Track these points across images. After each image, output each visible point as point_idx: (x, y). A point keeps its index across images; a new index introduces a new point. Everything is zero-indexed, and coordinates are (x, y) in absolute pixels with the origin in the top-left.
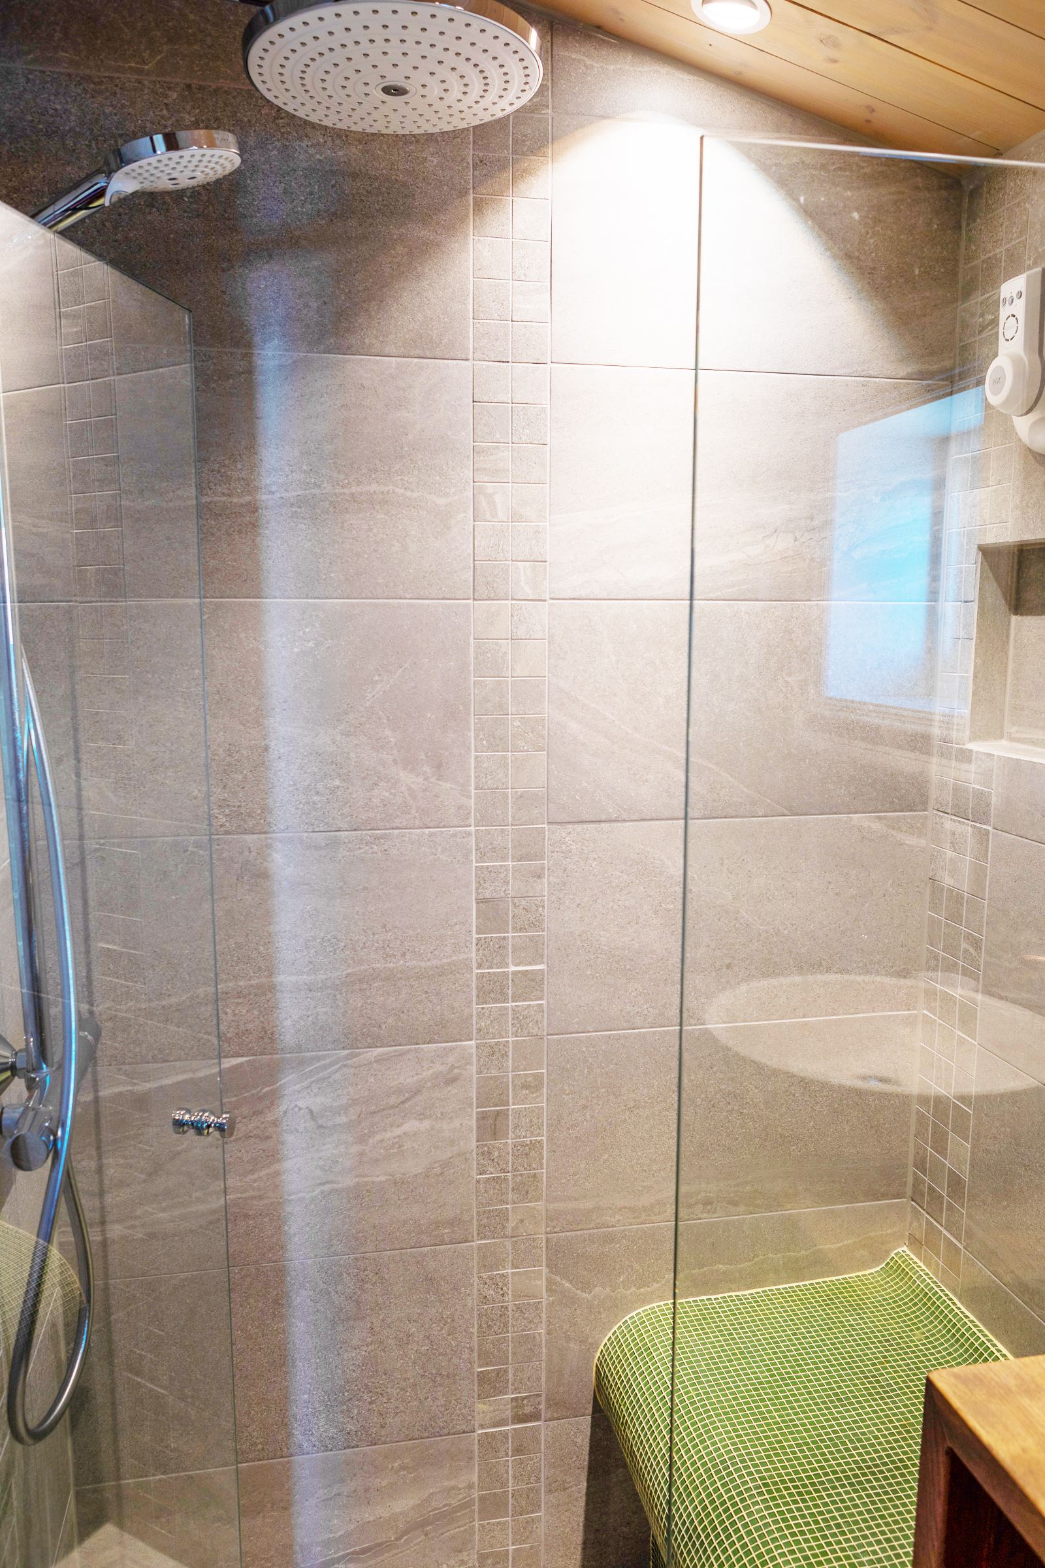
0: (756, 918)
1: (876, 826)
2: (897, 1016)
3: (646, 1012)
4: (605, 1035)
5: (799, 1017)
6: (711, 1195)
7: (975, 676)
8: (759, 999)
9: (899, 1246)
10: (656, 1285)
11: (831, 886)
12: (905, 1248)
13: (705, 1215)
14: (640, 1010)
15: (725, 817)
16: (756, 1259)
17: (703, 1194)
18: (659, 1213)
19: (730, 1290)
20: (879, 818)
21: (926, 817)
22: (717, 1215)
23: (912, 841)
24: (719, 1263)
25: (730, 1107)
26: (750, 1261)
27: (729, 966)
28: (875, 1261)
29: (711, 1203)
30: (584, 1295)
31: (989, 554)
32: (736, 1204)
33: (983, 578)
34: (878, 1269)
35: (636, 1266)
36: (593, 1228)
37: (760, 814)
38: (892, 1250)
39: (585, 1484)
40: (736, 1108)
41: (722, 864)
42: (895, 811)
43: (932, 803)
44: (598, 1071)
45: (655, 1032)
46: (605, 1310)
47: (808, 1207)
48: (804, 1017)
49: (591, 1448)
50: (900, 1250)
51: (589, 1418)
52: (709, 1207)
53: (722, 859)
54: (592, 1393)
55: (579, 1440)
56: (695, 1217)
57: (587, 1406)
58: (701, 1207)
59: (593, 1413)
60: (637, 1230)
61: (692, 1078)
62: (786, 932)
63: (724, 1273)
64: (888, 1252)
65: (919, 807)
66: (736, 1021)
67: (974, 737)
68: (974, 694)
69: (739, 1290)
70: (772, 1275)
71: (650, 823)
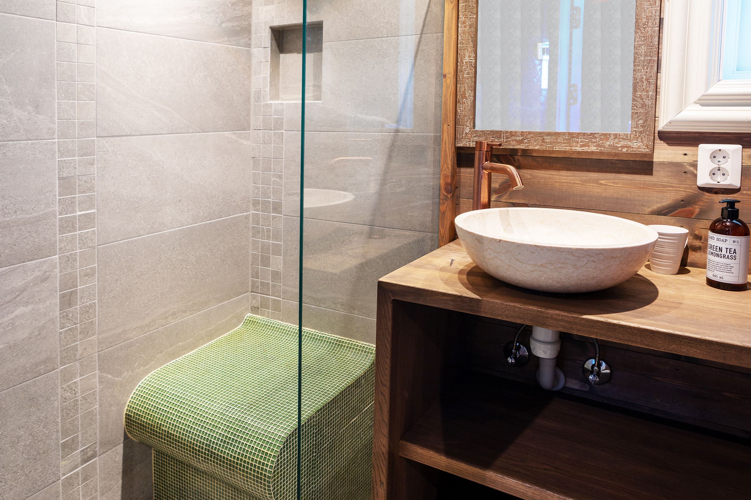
0: (190, 178)
1: (233, 137)
2: (243, 215)
3: (145, 227)
4: (126, 242)
5: (208, 221)
6: (175, 310)
7: (270, 76)
8: (192, 214)
9: (248, 313)
10: (153, 362)
11: (218, 162)
13: (173, 321)
14: (142, 227)
15: (177, 133)
16: (194, 336)
17: (172, 311)
18: (153, 326)
19: (185, 354)
20: (234, 133)
21: (250, 133)
22: (178, 319)
23: (245, 142)
24: (180, 342)
25: (182, 267)
26: (192, 337)
27: (180, 201)
28: (239, 323)
29: (175, 314)
30: (119, 379)
31: (273, 30)
32: (185, 312)
33: (272, 39)
34: (241, 326)
35: (143, 356)
36: (122, 342)
37: (191, 132)
38: (245, 316)
39: (121, 482)
40: (184, 266)
41: (176, 155)
42: (239, 131)
43: (252, 127)
44: (123, 260)
45: (149, 236)
46: (128, 383)
47: (214, 306)
48: (210, 220)
49: (124, 460)
50: (248, 315)
51: (122, 445)
52: (174, 316)
53: (176, 152)
54: (123, 431)
55: (117, 459)
56: (168, 323)
57: (121, 438)
58: (171, 317)
59: (124, 440)
60: (143, 337)
61: (166, 255)
62: (202, 183)
63: (182, 346)
64: (243, 317)
65: (248, 129)
66: (183, 226)
67: (271, 99)
68: (270, 82)
69: (188, 353)
70: (201, 341)
71: (145, 136)
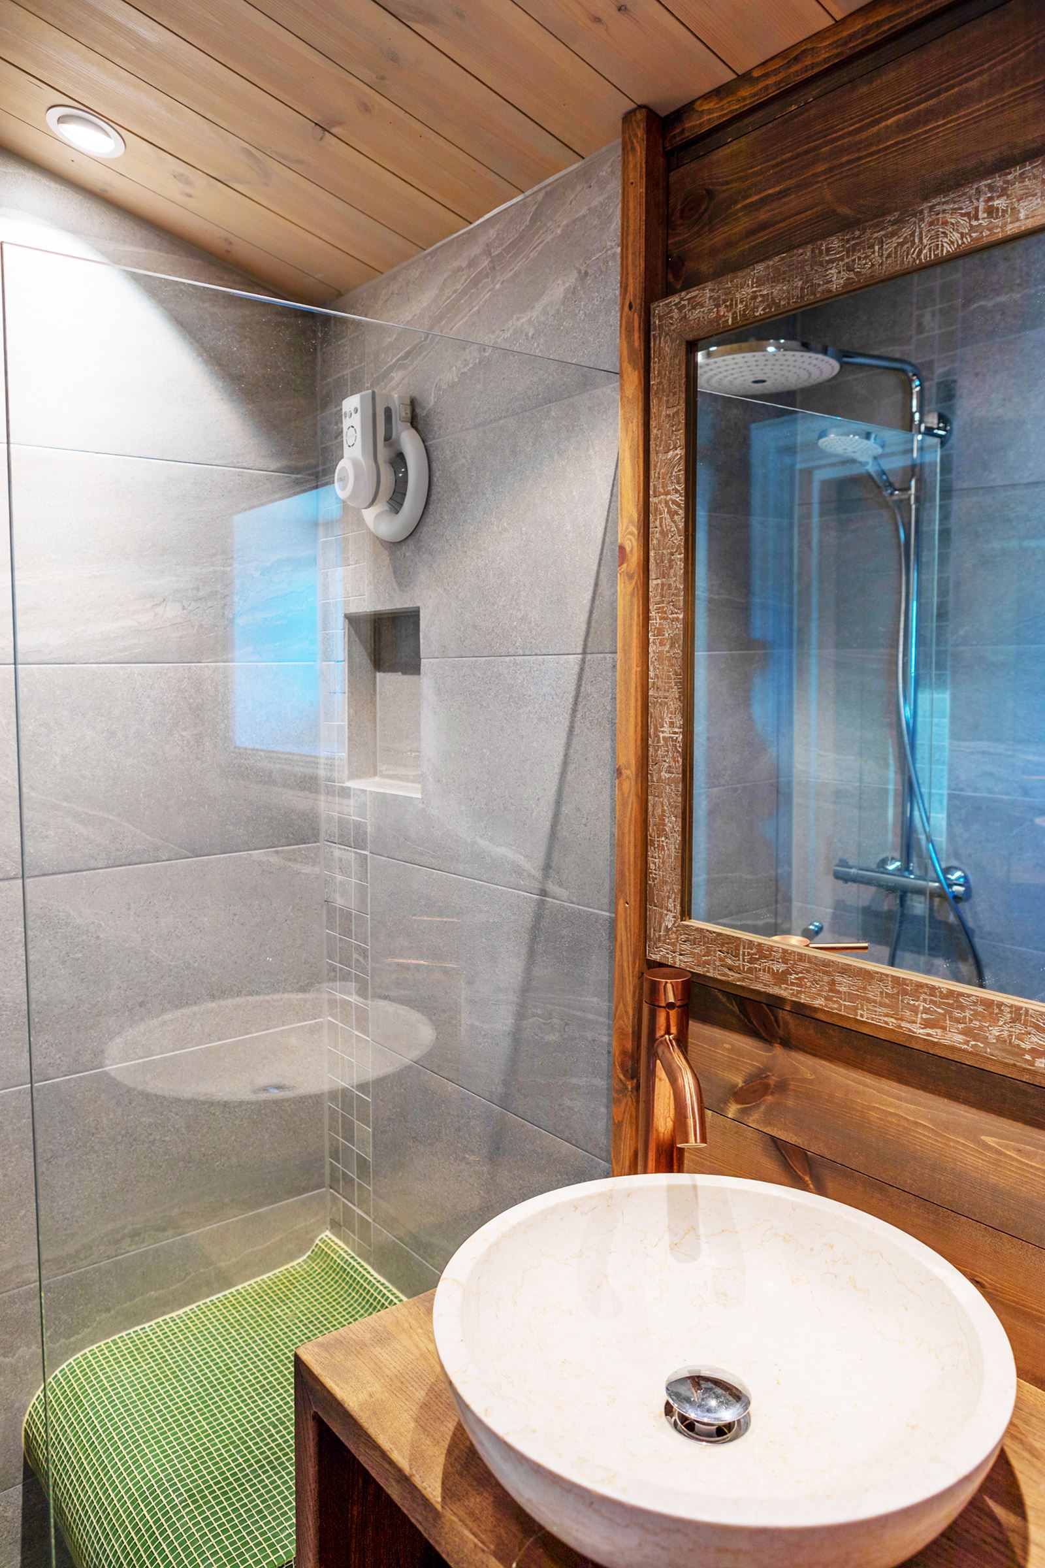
0: (166, 955)
1: (274, 859)
2: (305, 1026)
3: (58, 1061)
4: (15, 1091)
5: (214, 1041)
6: (138, 1226)
7: (350, 725)
8: (174, 1030)
9: (322, 1232)
10: (87, 1330)
11: (237, 917)
12: (328, 1233)
13: (134, 1247)
14: (52, 1061)
15: (130, 865)
16: (188, 1278)
17: (130, 1227)
18: (86, 1258)
19: (164, 1313)
20: (277, 852)
21: (319, 847)
22: (145, 1245)
23: (307, 869)
24: (151, 1290)
25: (151, 1138)
26: (182, 1280)
27: (141, 1004)
28: (302, 1252)
29: (139, 1234)
30: (7, 1360)
31: (353, 620)
32: (164, 1229)
33: (350, 642)
34: (305, 1257)
35: (64, 1317)
36: (13, 1289)
37: (164, 858)
38: (316, 1237)
39: (19, 1558)
40: (158, 1137)
41: (129, 909)
42: (290, 845)
43: (323, 835)
44: (10, 1127)
45: (69, 1080)
46: (31, 1369)
47: (235, 1216)
48: (219, 1040)
49: (24, 1517)
50: (323, 1236)
51: (20, 1487)
52: (137, 1238)
53: (129, 904)
54: (22, 1460)
55: (9, 1514)
56: (123, 1251)
57: (17, 1474)
58: (128, 1240)
59: (24, 1479)
60: (63, 1279)
61: (112, 1116)
62: (196, 965)
63: (157, 1299)
64: (312, 1240)
65: (312, 840)
66: (153, 1055)
67: (352, 776)
68: (350, 739)
69: (173, 1311)
70: (204, 1289)
71: (52, 877)
